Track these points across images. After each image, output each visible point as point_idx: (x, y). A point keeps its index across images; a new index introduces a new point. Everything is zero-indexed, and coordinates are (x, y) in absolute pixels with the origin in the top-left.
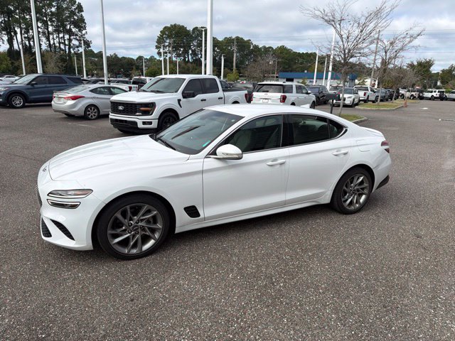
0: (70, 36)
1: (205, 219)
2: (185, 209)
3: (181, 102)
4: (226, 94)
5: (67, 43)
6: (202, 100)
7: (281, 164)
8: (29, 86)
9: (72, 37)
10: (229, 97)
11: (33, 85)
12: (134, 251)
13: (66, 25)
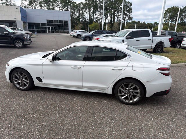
0: (125, 16)
1: (45, 84)
2: (36, 78)
3: (124, 41)
4: (154, 38)
5: (124, 19)
6: (137, 40)
7: (79, 68)
8: (92, 35)
9: (126, 16)
10: (156, 39)
11: (93, 34)
12: (21, 88)
13: (125, 12)
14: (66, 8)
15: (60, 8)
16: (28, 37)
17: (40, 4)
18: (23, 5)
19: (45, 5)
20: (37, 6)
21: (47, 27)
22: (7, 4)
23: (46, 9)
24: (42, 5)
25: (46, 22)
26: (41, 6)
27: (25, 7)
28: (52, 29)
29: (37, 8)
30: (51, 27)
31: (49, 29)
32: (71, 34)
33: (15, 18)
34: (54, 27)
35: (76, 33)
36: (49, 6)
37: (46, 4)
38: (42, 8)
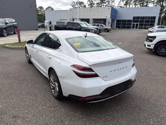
14: (162, 3)
15: (154, 5)
16: (93, 31)
17: (135, 3)
18: (119, 5)
19: (139, 3)
20: (132, 5)
21: (132, 23)
22: (109, 5)
23: (140, 7)
24: (137, 3)
25: (132, 19)
26: (135, 4)
27: (121, 7)
28: (137, 25)
29: (132, 7)
30: (135, 23)
31: (134, 25)
32: (149, 30)
33: (106, 17)
34: (139, 23)
35: (153, 29)
36: (143, 3)
37: (141, 2)
38: (136, 6)
